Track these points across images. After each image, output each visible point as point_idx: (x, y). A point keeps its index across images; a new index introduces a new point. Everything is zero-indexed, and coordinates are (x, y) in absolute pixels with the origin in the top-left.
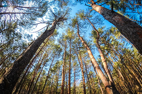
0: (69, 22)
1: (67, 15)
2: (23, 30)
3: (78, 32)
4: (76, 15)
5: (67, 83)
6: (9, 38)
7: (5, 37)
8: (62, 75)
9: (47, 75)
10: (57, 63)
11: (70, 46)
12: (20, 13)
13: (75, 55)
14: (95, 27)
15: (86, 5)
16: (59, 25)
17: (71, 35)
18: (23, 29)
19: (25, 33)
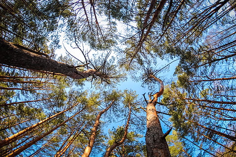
0: (108, 89)
1: (114, 80)
2: (63, 29)
3: (103, 113)
4: (123, 91)
5: (16, 146)
6: (46, 11)
7: (47, 4)
8: (23, 129)
9: (8, 103)
10: (36, 110)
11: (76, 114)
12: (86, 14)
13: (69, 131)
14: (129, 127)
15: (144, 95)
16: (94, 79)
17: (91, 105)
18: (65, 28)
19: (59, 34)
